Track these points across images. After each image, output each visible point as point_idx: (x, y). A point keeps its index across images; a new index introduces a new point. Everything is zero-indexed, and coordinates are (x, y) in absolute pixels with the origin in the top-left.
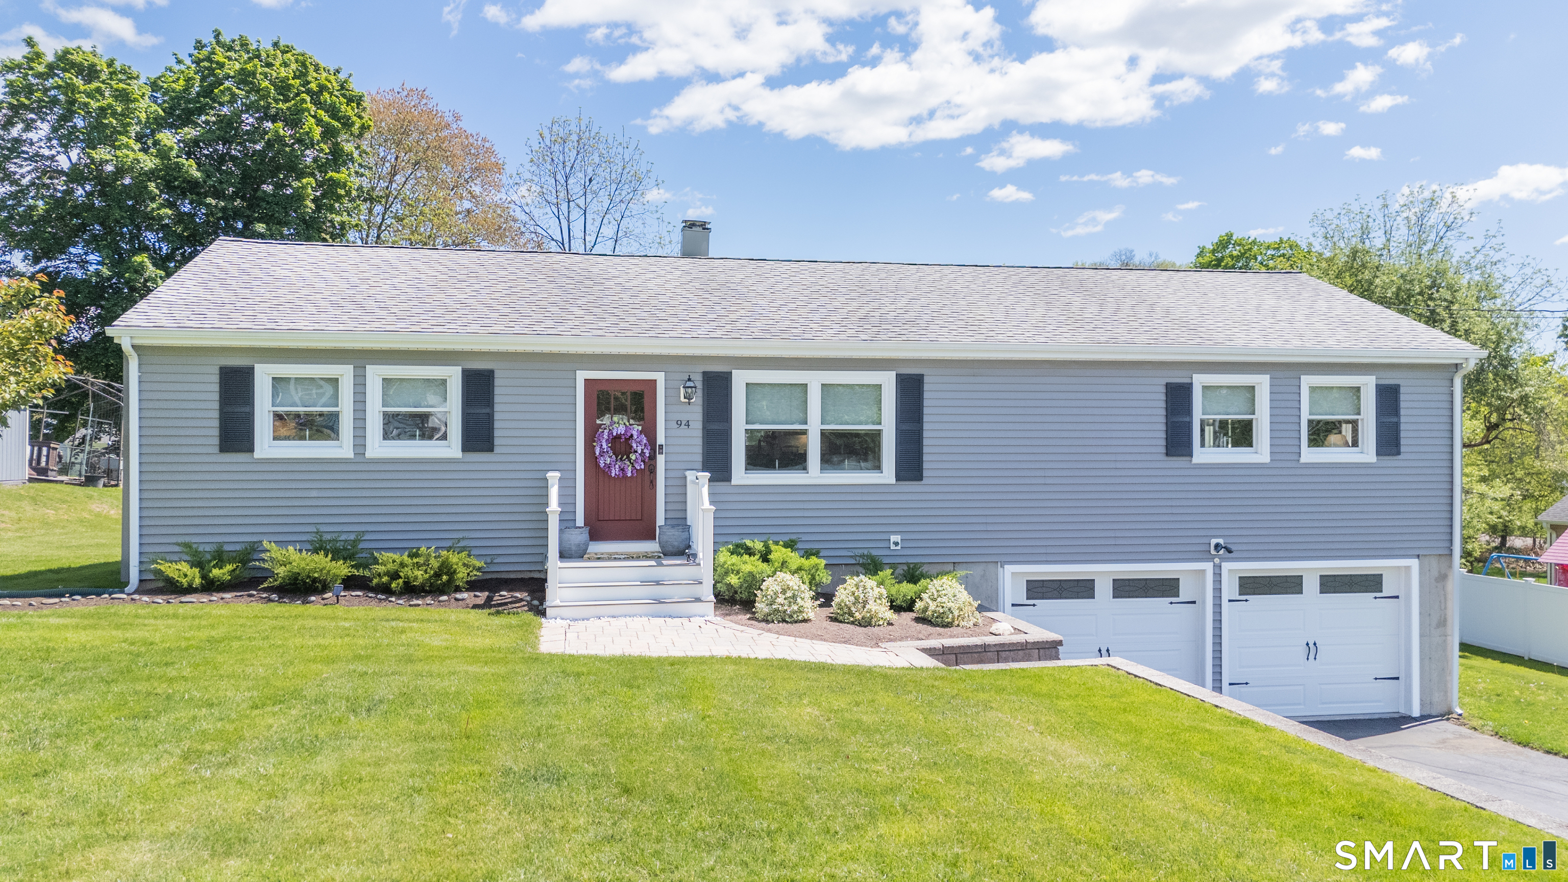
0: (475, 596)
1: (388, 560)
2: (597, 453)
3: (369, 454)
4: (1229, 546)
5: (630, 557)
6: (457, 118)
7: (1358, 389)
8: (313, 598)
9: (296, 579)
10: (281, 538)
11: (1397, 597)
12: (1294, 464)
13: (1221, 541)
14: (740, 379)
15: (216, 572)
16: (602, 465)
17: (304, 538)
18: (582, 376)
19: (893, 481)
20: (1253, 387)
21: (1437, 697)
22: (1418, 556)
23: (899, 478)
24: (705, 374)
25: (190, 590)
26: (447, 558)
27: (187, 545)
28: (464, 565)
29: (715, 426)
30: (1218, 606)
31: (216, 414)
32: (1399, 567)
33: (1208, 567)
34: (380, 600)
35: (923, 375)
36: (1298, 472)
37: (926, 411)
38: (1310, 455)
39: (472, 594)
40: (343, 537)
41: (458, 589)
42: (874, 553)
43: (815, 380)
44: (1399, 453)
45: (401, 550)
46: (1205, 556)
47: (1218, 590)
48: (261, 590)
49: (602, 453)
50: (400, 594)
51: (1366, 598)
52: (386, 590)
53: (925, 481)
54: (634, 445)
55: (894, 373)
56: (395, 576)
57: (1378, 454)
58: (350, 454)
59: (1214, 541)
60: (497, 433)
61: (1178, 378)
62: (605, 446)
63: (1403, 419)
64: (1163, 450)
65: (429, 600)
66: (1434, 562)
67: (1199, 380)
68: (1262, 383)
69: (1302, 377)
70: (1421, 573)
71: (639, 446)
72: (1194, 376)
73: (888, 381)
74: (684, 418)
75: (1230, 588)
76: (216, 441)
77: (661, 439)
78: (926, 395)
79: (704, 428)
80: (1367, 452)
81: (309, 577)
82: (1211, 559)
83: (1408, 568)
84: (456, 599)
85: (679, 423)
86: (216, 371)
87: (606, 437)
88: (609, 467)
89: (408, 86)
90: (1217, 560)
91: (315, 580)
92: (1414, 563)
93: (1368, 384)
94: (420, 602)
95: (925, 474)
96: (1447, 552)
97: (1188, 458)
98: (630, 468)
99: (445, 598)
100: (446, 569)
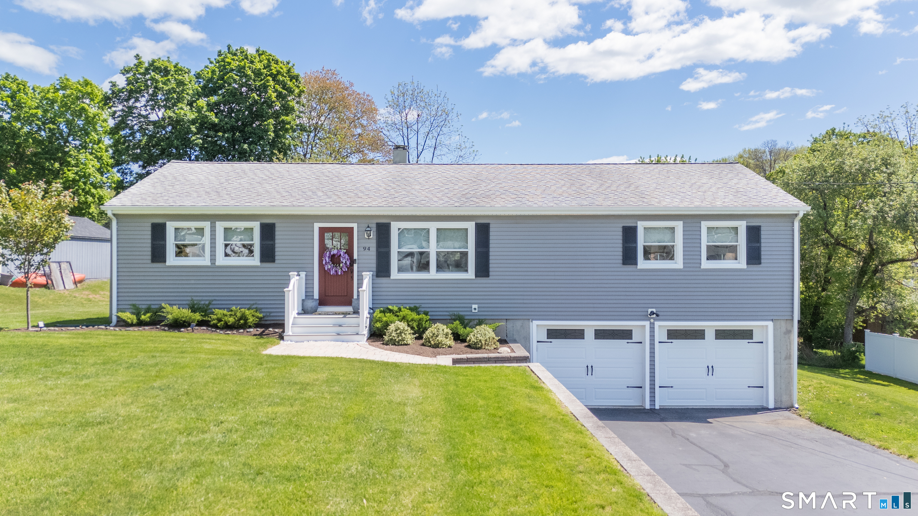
0: (257, 330)
1: (219, 312)
2: (324, 263)
3: (217, 263)
4: (658, 313)
5: (336, 314)
6: (352, 85)
7: (736, 228)
8: (182, 330)
9: (177, 321)
10: (172, 302)
11: (762, 342)
12: (698, 269)
13: (654, 310)
14: (395, 227)
15: (143, 317)
16: (326, 269)
17: (184, 302)
18: (317, 226)
19: (474, 277)
20: (674, 228)
21: (785, 398)
22: (772, 320)
23: (476, 276)
24: (377, 224)
25: (132, 325)
26: (244, 313)
27: (134, 305)
28: (253, 316)
29: (383, 250)
30: (652, 344)
31: (150, 245)
32: (763, 326)
33: (647, 324)
34: (213, 331)
35: (489, 224)
36: (700, 273)
37: (491, 242)
38: (706, 264)
39: (256, 329)
40: (203, 303)
41: (250, 327)
42: (461, 313)
43: (433, 226)
44: (760, 263)
45: (224, 309)
46: (646, 317)
47: (652, 336)
48: (162, 325)
49: (326, 263)
50: (221, 328)
51: (743, 343)
52: (216, 327)
53: (490, 277)
54: (342, 259)
55: (474, 223)
56: (220, 320)
57: (748, 263)
58: (209, 264)
59: (650, 310)
60: (276, 254)
61: (629, 223)
62: (327, 260)
63: (762, 245)
64: (621, 261)
65: (235, 332)
66: (783, 323)
67: (641, 225)
68: (679, 225)
69: (702, 222)
70: (775, 329)
71: (345, 259)
72: (639, 222)
73: (471, 226)
74: (367, 246)
75: (661, 335)
76: (150, 257)
77: (355, 257)
78: (491, 234)
79: (377, 251)
80: (741, 263)
81: (181, 320)
82: (649, 319)
83: (767, 326)
84: (247, 332)
85: (365, 248)
86: (150, 225)
87: (328, 255)
88: (329, 270)
89: (325, 69)
90: (652, 320)
91: (184, 321)
92: (770, 324)
93: (742, 225)
94: (230, 332)
95: (491, 274)
96: (790, 318)
97: (635, 266)
98: (340, 270)
99: (242, 331)
100: (244, 317)
